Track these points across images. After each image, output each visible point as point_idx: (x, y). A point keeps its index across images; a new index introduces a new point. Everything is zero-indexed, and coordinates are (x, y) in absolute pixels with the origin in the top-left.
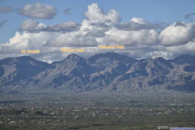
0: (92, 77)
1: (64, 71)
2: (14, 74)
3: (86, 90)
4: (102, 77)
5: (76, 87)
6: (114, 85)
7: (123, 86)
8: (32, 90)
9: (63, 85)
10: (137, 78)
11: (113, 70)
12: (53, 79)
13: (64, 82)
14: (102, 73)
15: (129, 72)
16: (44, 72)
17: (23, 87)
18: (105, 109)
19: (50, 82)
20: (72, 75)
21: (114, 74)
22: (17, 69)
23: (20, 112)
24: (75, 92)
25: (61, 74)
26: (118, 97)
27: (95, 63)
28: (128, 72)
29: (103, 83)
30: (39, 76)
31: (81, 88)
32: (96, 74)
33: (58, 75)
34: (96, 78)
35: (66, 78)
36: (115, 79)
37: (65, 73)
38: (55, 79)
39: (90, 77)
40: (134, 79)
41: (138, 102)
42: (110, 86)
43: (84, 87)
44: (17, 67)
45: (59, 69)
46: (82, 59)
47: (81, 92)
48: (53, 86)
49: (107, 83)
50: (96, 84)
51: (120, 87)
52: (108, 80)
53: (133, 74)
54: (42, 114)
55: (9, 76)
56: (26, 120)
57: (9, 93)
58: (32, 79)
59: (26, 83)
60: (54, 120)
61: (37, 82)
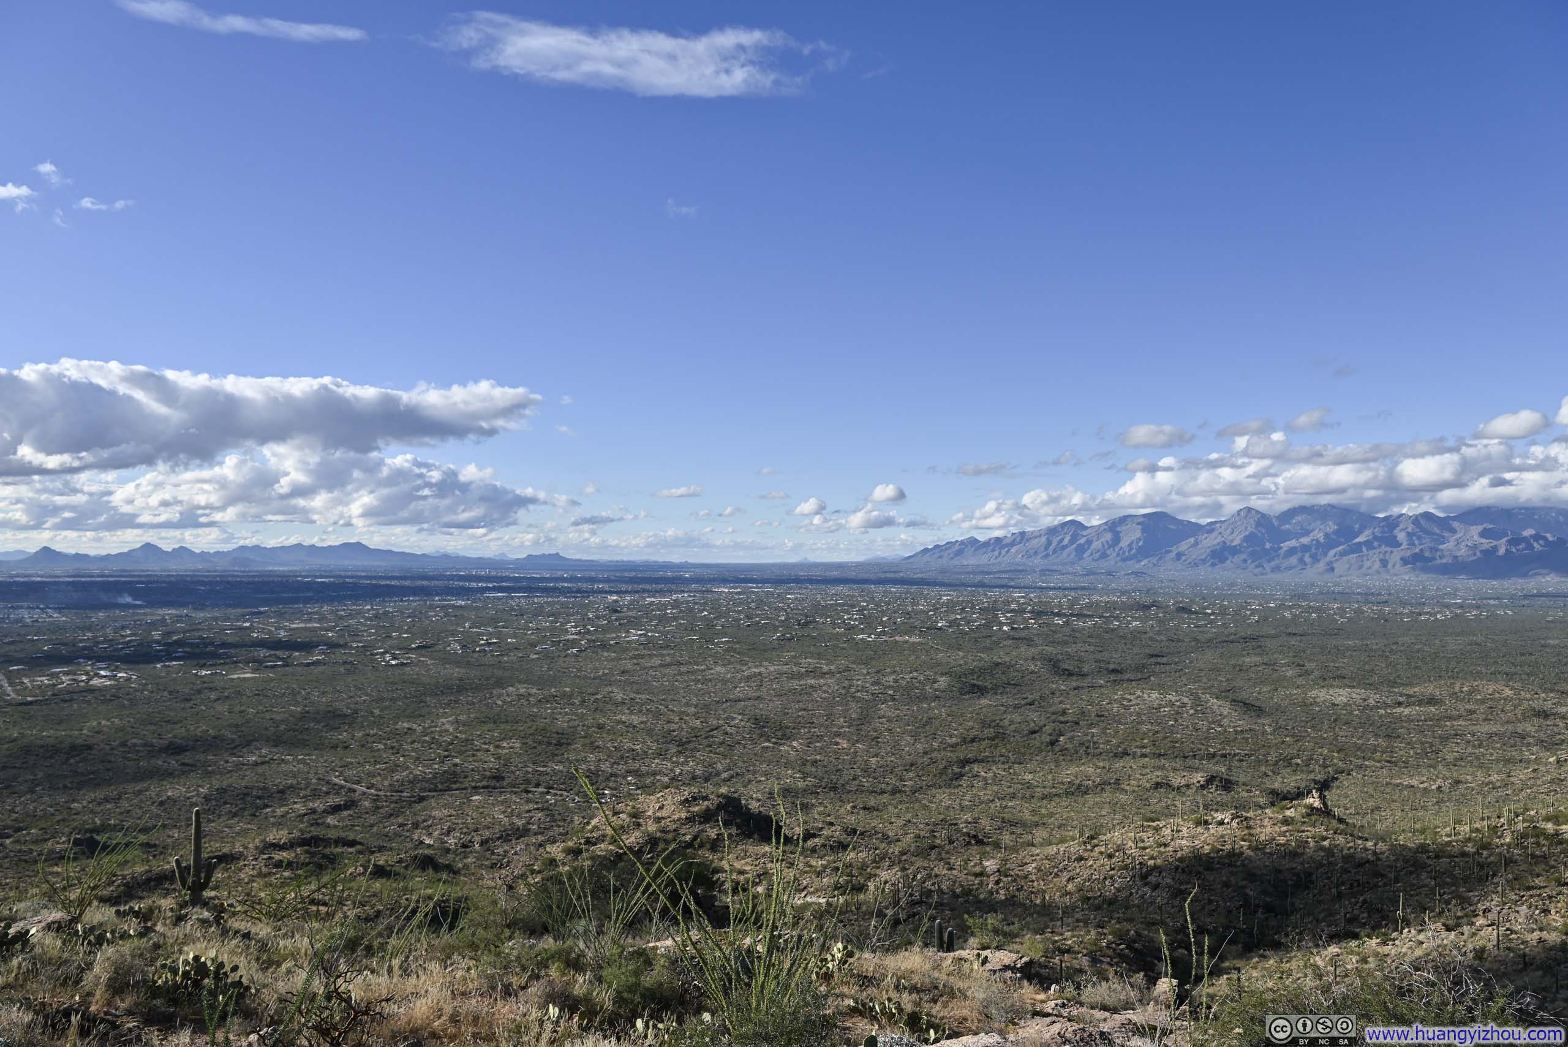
0: (1285, 549)
1: (1230, 538)
2: (1138, 543)
3: (1272, 571)
4: (1305, 548)
5: (1253, 565)
6: (1330, 563)
7: (1347, 566)
8: (1171, 570)
9: (1228, 562)
10: (1377, 551)
11: (1327, 535)
12: (1208, 551)
13: (1230, 557)
14: (1305, 540)
15: (1361, 539)
16: (1192, 540)
17: (1154, 565)
18: (1310, 607)
19: (1203, 557)
20: (1245, 544)
21: (1330, 543)
22: (1142, 533)
23: (1147, 608)
24: (1251, 574)
25: (1224, 542)
26: (1338, 585)
27: (1290, 524)
28: (1357, 540)
29: (1307, 559)
30: (1183, 546)
31: (1263, 567)
32: (1293, 543)
33: (1218, 544)
34: (1292, 551)
35: (1234, 551)
36: (1332, 553)
37: (1232, 541)
38: (1212, 551)
39: (1281, 548)
40: (1371, 552)
41: (1379, 594)
42: (1322, 565)
43: (1268, 566)
44: (1143, 531)
45: (1220, 533)
46: (1263, 515)
47: (1262, 574)
48: (1210, 563)
49: (1315, 559)
50: (1294, 560)
51: (1340, 567)
52: (1316, 554)
53: (1369, 544)
54: (1190, 612)
55: (1130, 545)
56: (1160, 621)
57: (1129, 574)
58: (1170, 551)
59: (1160, 559)
60: (1210, 623)
61: (1179, 556)
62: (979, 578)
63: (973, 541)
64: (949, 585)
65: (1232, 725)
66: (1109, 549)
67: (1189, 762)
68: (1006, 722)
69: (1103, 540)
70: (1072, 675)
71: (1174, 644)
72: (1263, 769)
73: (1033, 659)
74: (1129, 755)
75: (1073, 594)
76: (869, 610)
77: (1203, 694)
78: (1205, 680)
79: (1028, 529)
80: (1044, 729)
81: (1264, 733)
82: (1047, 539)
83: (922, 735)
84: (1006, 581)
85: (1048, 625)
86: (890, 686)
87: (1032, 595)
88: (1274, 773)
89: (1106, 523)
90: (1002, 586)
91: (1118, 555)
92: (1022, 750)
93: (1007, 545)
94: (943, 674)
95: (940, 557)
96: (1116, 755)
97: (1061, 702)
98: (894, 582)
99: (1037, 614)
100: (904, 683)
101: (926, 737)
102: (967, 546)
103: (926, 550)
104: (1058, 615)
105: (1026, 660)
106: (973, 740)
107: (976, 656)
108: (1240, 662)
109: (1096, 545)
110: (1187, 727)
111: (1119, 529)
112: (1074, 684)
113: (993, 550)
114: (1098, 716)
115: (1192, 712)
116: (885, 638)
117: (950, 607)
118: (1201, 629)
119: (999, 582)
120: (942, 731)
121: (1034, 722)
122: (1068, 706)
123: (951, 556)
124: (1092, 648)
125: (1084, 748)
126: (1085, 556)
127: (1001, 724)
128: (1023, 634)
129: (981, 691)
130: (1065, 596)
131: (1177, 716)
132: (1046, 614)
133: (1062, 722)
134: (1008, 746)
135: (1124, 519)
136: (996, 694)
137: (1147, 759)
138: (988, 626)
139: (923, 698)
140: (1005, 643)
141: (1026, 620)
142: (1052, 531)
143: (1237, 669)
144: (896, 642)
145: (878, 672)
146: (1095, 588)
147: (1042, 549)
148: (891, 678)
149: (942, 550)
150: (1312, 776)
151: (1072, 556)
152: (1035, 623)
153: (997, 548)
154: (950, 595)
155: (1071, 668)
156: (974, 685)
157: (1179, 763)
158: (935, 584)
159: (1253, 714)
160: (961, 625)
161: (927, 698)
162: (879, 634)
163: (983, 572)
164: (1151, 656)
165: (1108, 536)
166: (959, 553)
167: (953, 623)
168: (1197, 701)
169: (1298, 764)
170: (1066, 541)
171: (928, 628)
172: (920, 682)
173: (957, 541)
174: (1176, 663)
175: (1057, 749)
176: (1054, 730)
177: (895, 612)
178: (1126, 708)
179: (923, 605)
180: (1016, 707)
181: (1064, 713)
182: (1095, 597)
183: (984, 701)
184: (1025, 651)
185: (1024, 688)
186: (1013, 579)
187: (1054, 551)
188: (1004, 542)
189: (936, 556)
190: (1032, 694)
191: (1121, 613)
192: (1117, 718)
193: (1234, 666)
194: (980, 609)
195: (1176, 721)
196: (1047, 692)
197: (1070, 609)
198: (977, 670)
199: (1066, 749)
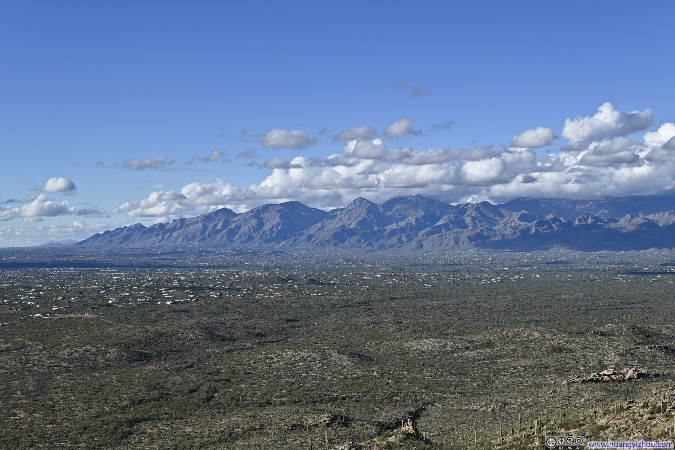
0: (388, 231)
1: (349, 222)
2: (277, 227)
3: (379, 249)
4: (402, 230)
5: (365, 245)
6: (419, 242)
7: (432, 243)
8: (303, 250)
9: (347, 243)
10: (452, 232)
11: (417, 220)
12: (332, 233)
13: (348, 238)
14: (402, 224)
15: (441, 223)
16: (320, 224)
17: (291, 245)
18: (406, 276)
19: (328, 238)
20: (359, 227)
21: (420, 226)
22: (281, 219)
23: (285, 281)
24: (363, 251)
25: (344, 226)
26: (425, 258)
27: (391, 211)
28: (439, 223)
29: (404, 239)
30: (313, 230)
31: (372, 245)
32: (393, 226)
33: (339, 227)
34: (393, 233)
35: (351, 233)
36: (421, 233)
37: (349, 225)
38: (335, 233)
39: (385, 230)
40: (448, 233)
41: (453, 265)
42: (414, 243)
43: (376, 245)
44: (281, 217)
45: (341, 219)
46: (372, 204)
47: (372, 251)
48: (333, 243)
49: (410, 239)
50: (394, 240)
51: (427, 244)
52: (410, 235)
53: (446, 226)
54: (318, 283)
55: (271, 229)
56: (295, 292)
57: (270, 254)
58: (302, 234)
59: (295, 240)
60: (334, 292)
61: (310, 237)
62: (145, 259)
63: (139, 227)
64: (119, 266)
65: (350, 373)
66: (254, 232)
67: (318, 406)
68: (170, 385)
69: (250, 225)
70: (226, 340)
71: (306, 310)
72: (372, 406)
73: (192, 328)
74: (270, 404)
75: (225, 271)
76: (45, 291)
77: (328, 349)
78: (329, 338)
79: (186, 217)
80: (201, 388)
81: (373, 378)
82: (204, 225)
83: (95, 401)
84: (168, 261)
85: (204, 298)
86: (64, 359)
87: (191, 273)
88: (380, 409)
89: (251, 211)
90: (165, 266)
91: (262, 238)
92: (183, 407)
93: (169, 230)
94: (113, 346)
95: (111, 242)
96: (260, 405)
97: (216, 364)
98: (68, 264)
99: (195, 290)
100: (78, 355)
101: (98, 402)
102: (134, 232)
103: (97, 236)
104: (213, 289)
105: (186, 329)
106: (140, 402)
107: (142, 328)
108: (356, 323)
109: (244, 229)
110: (316, 377)
111: (262, 216)
112: (227, 348)
113: (157, 235)
114: (246, 373)
115: (319, 365)
116: (59, 316)
117: (119, 286)
118: (327, 297)
119: (162, 263)
120: (112, 397)
121: (193, 382)
122: (222, 367)
123: (121, 240)
124: (241, 317)
125: (235, 402)
126: (235, 239)
127: (165, 386)
128: (184, 307)
129: (148, 358)
130: (219, 273)
131: (308, 369)
132: (203, 289)
133: (216, 381)
134: (171, 405)
135: (266, 208)
136: (160, 360)
137: (285, 406)
138: (153, 301)
139: (95, 368)
140: (168, 315)
141: (186, 295)
142: (208, 218)
143: (354, 327)
144: (71, 319)
145: (54, 346)
146: (244, 266)
147: (199, 233)
148: (66, 352)
149: (112, 236)
150: (407, 409)
151: (225, 239)
152: (193, 297)
153: (161, 233)
154: (119, 275)
155: (224, 334)
156: (141, 354)
157: (309, 407)
158: (105, 266)
159: (365, 363)
160: (130, 301)
161: (99, 368)
162: (54, 313)
163: (148, 255)
164: (288, 321)
165: (254, 222)
166: (127, 238)
167: (122, 300)
168: (324, 356)
169: (397, 401)
170: (219, 227)
171: (99, 305)
172: (92, 354)
173: (125, 227)
174: (307, 326)
175: (212, 403)
176: (210, 388)
177: (69, 292)
178: (269, 365)
179: (95, 285)
180: (178, 370)
181: (218, 373)
182: (243, 274)
183: (150, 367)
184: (185, 322)
185: (184, 354)
186: (174, 260)
187: (210, 235)
188: (167, 228)
189: (107, 240)
190: (191, 358)
191: (264, 286)
192: (261, 374)
193: (351, 326)
194: (146, 286)
195: (308, 373)
196: (204, 356)
197: (223, 284)
198: (143, 340)
199: (220, 403)
